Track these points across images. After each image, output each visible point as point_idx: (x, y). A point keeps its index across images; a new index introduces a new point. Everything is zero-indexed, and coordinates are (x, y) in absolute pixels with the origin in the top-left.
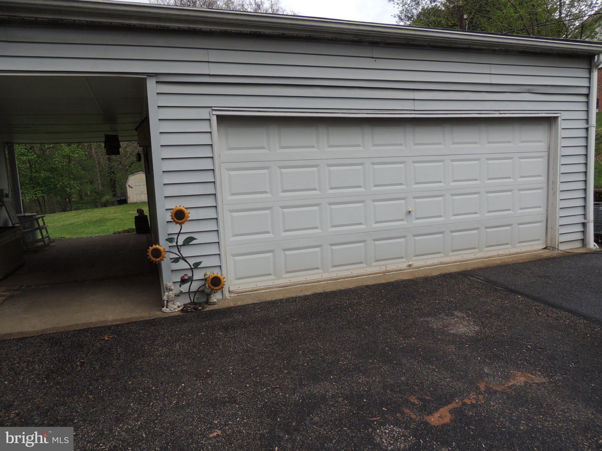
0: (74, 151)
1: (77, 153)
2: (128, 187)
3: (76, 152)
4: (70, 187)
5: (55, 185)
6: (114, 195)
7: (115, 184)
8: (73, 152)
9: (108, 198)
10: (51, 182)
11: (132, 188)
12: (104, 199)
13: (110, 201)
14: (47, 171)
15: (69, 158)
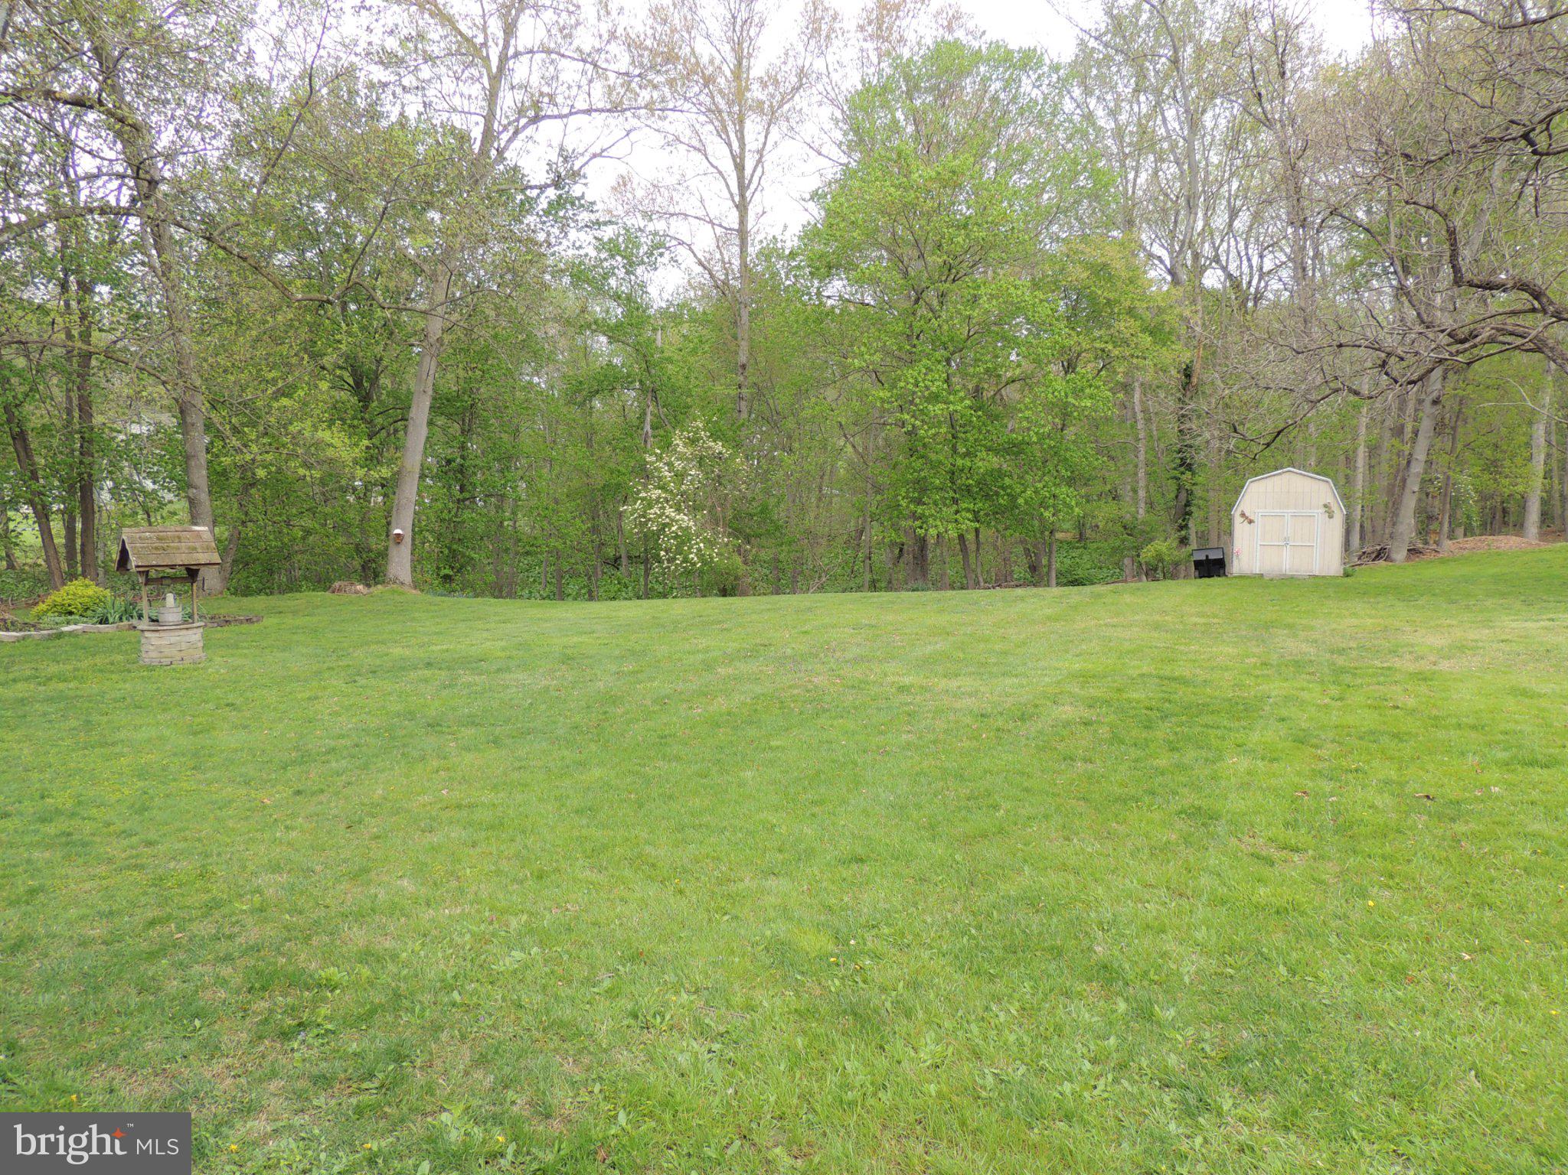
0: (1082, 390)
1: (1091, 397)
2: (1238, 520)
3: (1087, 391)
4: (1054, 506)
5: (1013, 498)
6: (1184, 541)
7: (1188, 504)
8: (1078, 393)
9: (1164, 549)
10: (1003, 488)
11: (1251, 522)
12: (1148, 553)
13: (1167, 558)
14: (996, 452)
15: (1065, 414)
